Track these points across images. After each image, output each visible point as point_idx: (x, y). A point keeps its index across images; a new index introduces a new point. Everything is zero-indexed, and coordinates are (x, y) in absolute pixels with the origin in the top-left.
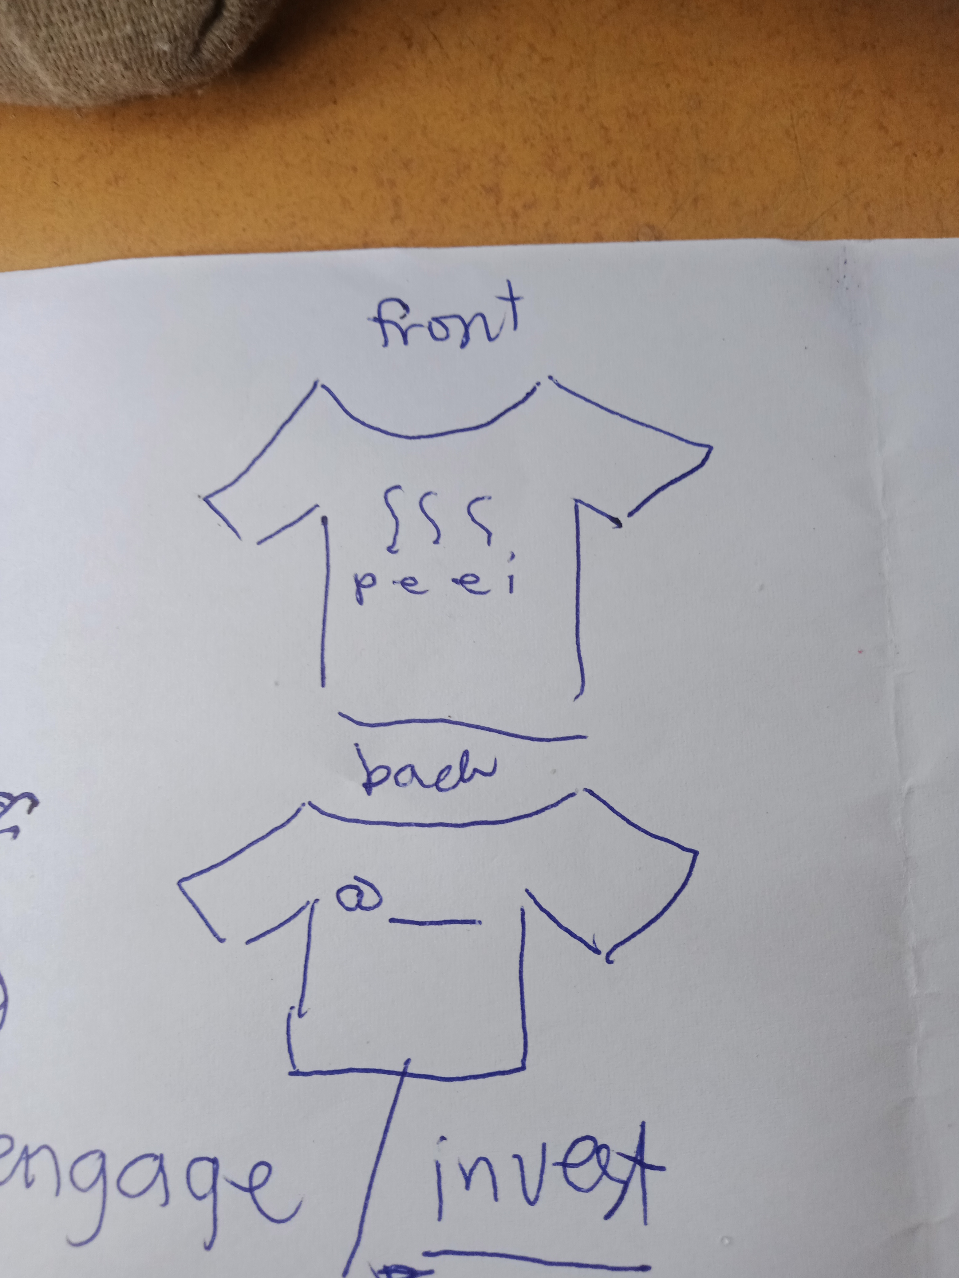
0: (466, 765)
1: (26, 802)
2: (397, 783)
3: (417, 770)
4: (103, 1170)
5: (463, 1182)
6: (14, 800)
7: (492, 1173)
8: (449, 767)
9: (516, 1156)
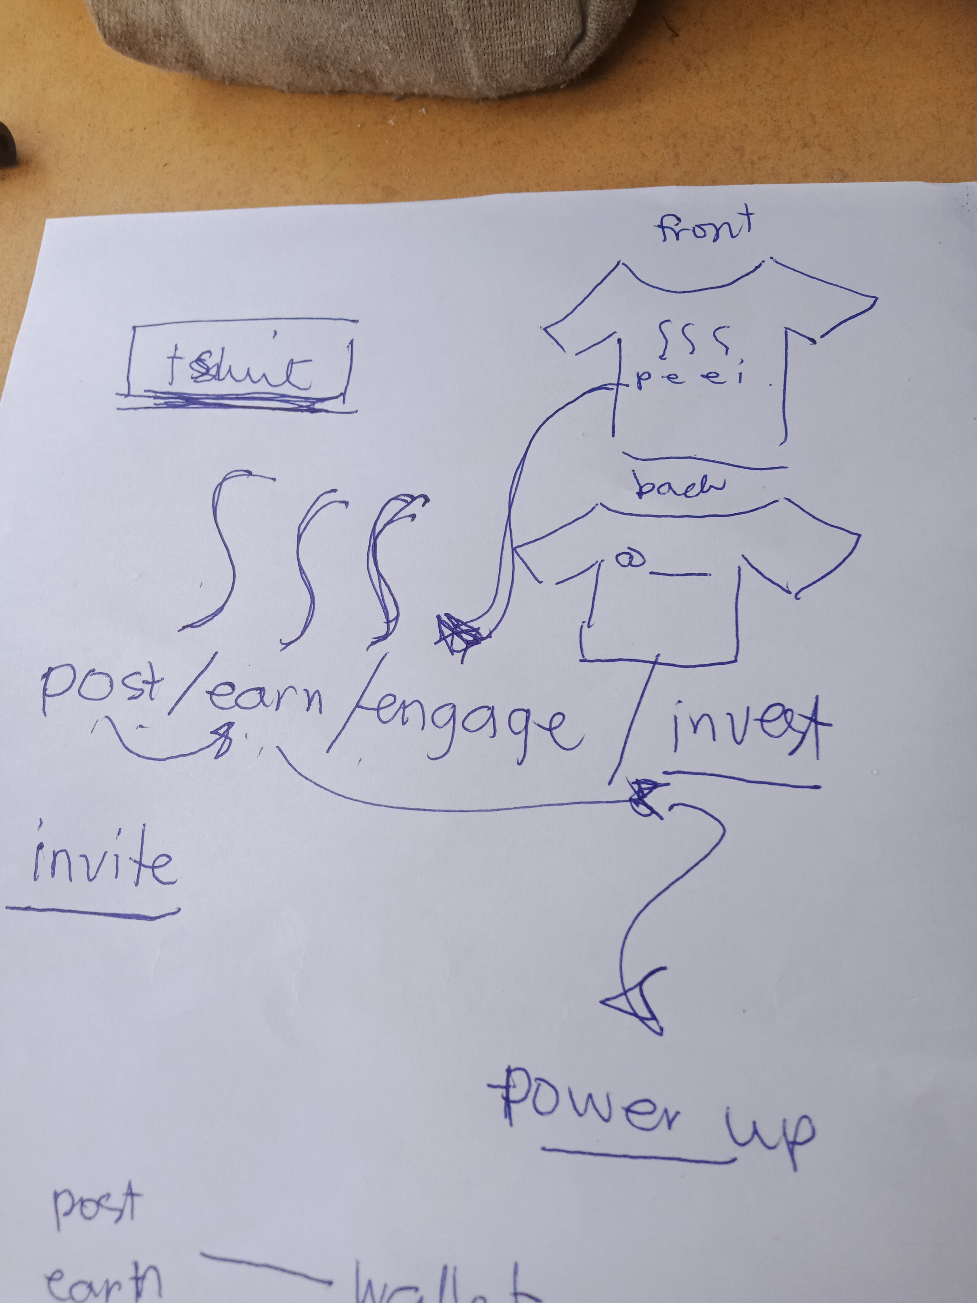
0: (705, 483)
1: (422, 500)
2: (659, 492)
3: (672, 485)
4: (454, 715)
5: (692, 729)
6: (413, 498)
7: (712, 724)
8: (694, 484)
9: (728, 714)
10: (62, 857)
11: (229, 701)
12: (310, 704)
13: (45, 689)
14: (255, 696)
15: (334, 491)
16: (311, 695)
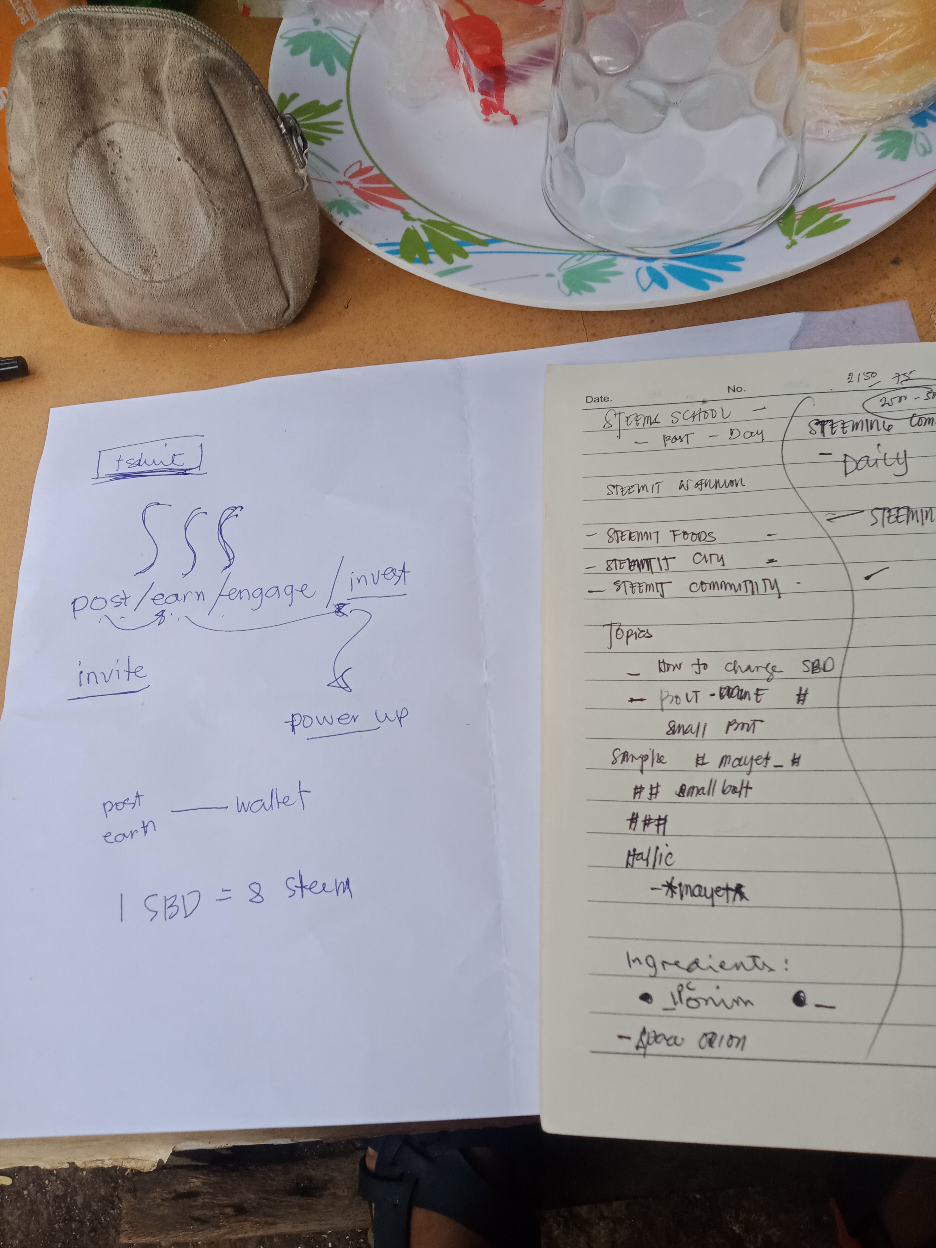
1: (240, 508)
4: (261, 592)
5: (358, 582)
6: (236, 508)
7: (365, 579)
9: (371, 574)
10: (92, 675)
11: (163, 601)
12: (199, 597)
13: (74, 608)
14: (174, 598)
15: (200, 508)
16: (199, 594)
